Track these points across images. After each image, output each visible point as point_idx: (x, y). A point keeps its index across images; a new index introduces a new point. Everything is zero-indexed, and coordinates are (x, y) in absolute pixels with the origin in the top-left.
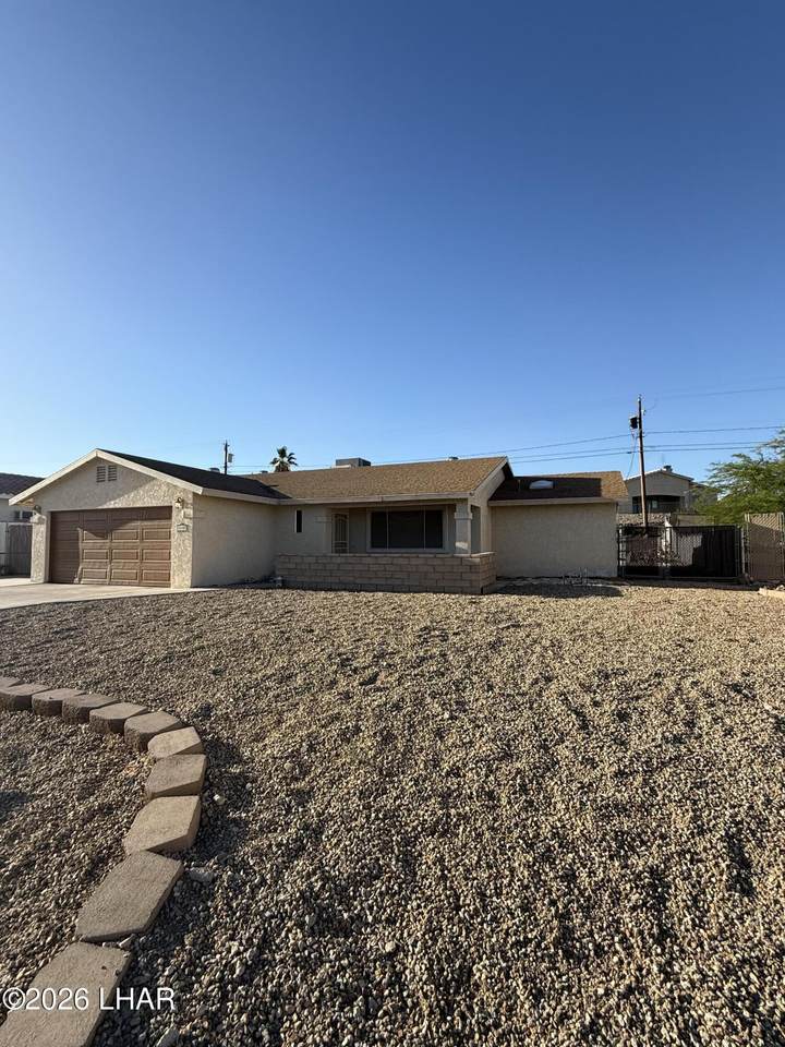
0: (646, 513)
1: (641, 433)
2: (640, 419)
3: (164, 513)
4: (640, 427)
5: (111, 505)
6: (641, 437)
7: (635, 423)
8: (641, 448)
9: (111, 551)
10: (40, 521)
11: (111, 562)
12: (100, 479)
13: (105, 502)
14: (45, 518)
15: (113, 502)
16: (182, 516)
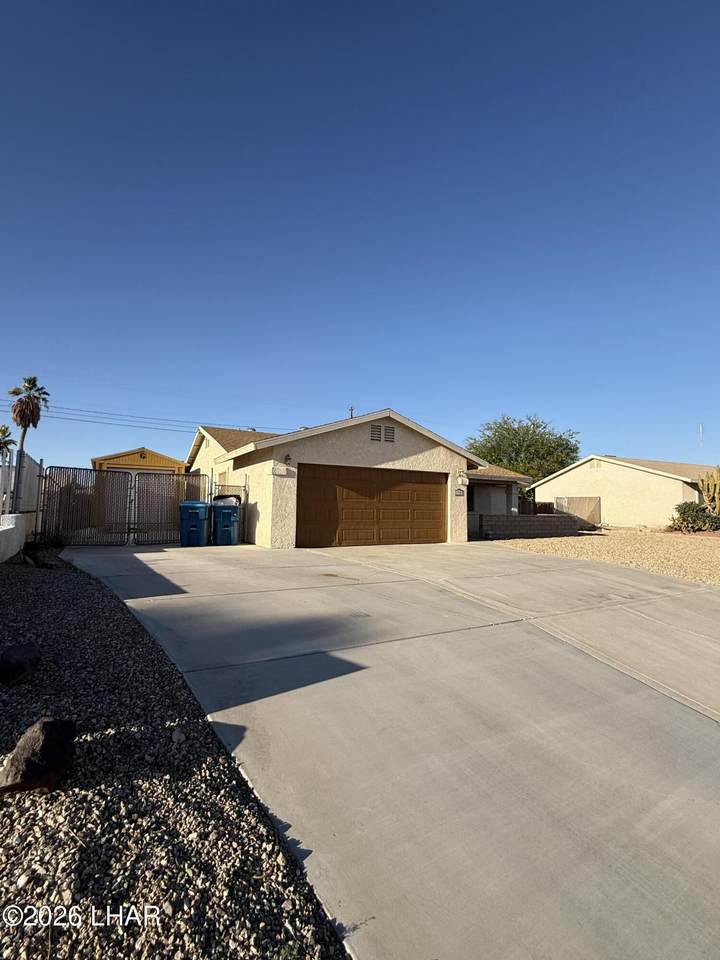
3: (441, 479)
5: (383, 466)
9: (378, 509)
10: (289, 474)
11: (378, 522)
12: (375, 438)
13: (382, 462)
14: (296, 470)
15: (391, 463)
16: (460, 482)
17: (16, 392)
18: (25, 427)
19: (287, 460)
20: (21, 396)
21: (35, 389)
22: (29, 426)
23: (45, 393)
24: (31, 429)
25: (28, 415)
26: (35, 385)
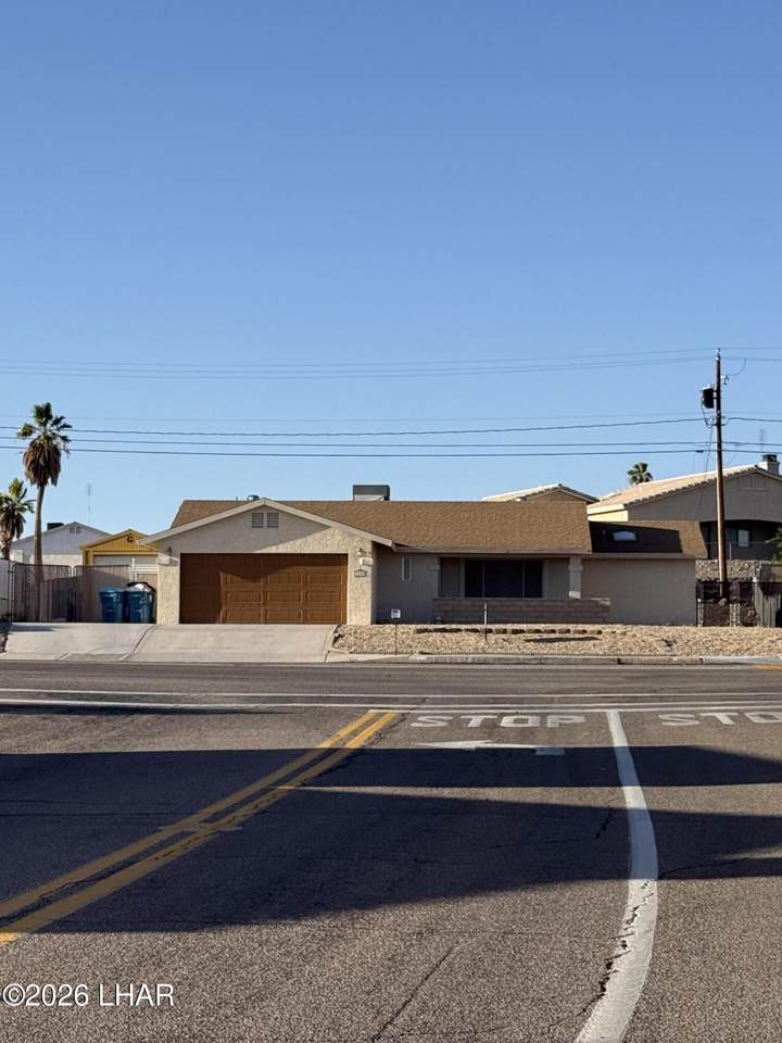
0: (725, 558)
1: (719, 418)
2: (718, 391)
3: (340, 560)
4: (719, 407)
5: (273, 550)
6: (719, 425)
7: (710, 398)
8: (720, 445)
9: (265, 593)
10: (172, 563)
11: (265, 604)
12: (256, 524)
13: (264, 547)
14: (178, 560)
15: (274, 548)
16: (361, 563)
17: (27, 431)
18: (42, 485)
19: (169, 551)
20: (34, 436)
21: (50, 422)
22: (46, 482)
23: (65, 426)
24: (49, 488)
25: (45, 465)
26: (50, 417)
